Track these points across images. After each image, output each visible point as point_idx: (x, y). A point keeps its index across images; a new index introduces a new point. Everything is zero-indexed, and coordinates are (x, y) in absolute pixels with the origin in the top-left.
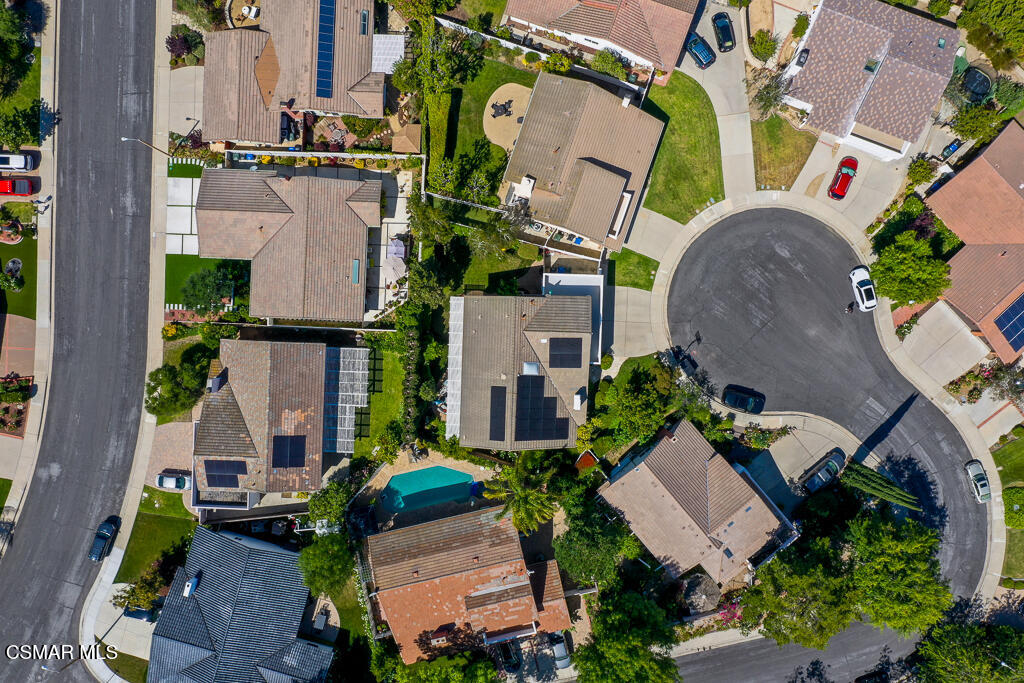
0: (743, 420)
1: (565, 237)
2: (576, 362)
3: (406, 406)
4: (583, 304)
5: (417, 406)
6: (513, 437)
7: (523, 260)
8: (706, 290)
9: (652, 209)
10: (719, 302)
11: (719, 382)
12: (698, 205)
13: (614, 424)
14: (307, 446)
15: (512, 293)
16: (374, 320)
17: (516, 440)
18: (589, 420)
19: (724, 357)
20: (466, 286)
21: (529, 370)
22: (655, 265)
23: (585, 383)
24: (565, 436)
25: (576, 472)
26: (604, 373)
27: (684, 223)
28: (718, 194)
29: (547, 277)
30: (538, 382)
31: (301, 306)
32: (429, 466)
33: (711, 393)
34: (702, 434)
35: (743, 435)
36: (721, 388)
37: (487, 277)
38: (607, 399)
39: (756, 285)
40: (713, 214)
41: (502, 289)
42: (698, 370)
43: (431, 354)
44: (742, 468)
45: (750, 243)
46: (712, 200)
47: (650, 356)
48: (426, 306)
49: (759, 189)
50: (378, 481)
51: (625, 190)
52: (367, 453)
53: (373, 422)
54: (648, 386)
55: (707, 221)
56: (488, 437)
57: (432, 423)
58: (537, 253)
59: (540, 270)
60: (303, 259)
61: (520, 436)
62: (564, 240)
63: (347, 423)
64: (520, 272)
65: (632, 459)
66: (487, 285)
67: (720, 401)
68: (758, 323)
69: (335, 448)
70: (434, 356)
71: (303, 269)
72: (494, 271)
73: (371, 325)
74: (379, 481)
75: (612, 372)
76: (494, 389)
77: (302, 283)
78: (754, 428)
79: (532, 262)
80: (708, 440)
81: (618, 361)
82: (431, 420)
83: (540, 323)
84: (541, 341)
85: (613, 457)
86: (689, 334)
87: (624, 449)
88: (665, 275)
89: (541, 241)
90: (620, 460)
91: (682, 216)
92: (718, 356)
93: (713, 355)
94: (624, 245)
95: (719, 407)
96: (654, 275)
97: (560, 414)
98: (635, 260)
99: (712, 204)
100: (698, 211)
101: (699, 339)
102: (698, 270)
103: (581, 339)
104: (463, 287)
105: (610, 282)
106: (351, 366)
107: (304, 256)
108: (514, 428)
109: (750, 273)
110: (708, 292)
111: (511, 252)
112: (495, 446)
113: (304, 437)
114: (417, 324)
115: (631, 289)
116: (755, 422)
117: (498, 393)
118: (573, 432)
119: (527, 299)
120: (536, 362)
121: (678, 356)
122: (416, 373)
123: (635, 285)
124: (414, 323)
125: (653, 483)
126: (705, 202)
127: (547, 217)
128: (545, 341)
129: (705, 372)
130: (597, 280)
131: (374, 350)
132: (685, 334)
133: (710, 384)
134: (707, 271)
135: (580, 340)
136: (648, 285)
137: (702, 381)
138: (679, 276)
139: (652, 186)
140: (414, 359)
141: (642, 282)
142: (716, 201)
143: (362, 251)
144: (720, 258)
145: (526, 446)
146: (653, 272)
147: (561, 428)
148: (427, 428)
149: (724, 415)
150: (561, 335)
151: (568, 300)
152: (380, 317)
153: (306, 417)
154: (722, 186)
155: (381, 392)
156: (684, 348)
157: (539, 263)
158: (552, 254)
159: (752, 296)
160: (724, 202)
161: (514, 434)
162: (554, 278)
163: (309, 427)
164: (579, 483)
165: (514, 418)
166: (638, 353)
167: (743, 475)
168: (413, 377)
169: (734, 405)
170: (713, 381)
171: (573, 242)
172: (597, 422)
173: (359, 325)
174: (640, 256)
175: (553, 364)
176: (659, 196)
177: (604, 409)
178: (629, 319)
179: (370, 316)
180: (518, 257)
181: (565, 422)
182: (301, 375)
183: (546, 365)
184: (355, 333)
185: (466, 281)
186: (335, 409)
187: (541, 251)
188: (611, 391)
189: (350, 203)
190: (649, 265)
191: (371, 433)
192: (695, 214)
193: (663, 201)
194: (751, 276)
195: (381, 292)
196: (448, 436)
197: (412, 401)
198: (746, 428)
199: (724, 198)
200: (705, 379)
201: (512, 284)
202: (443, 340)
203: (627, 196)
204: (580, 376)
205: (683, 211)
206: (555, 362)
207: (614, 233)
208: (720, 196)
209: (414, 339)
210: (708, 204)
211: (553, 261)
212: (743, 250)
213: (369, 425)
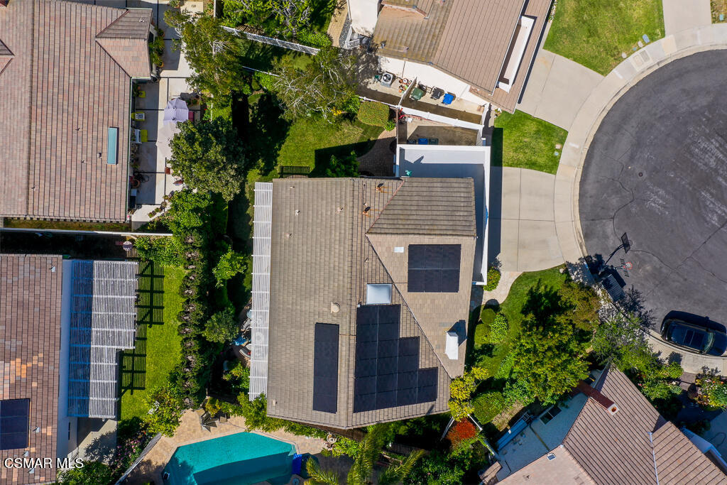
0: (693, 363)
1: (428, 95)
2: (451, 284)
3: (185, 352)
4: (462, 190)
5: (201, 352)
6: (351, 406)
7: (366, 128)
8: (638, 171)
9: (557, 51)
10: (656, 189)
11: (657, 308)
12: (624, 46)
13: (502, 372)
14: (32, 414)
15: (348, 174)
16: (148, 219)
17: (355, 411)
18: (468, 369)
19: (664, 270)
20: (282, 168)
21: (375, 297)
22: (562, 136)
23: (464, 314)
24: (432, 396)
25: (447, 445)
26: (487, 296)
27: (604, 73)
28: (655, 28)
29: (402, 151)
30: (390, 314)
31: (23, 199)
32: (231, 433)
33: (646, 323)
34: (640, 388)
35: (693, 388)
36: (659, 315)
37: (313, 155)
38: (493, 335)
39: (713, 163)
40: (646, 59)
41: (334, 171)
42: (626, 289)
43: (225, 270)
44: (708, 445)
45: (703, 101)
46: (646, 37)
47: (555, 270)
48: (217, 197)
49: (715, 20)
50: (157, 452)
51: (523, 14)
52: (142, 412)
53: (150, 368)
54: (561, 319)
55: (638, 69)
56: (311, 405)
57: (234, 372)
58: (386, 118)
59: (392, 144)
60: (26, 124)
61: (361, 404)
62: (427, 99)
63: (103, 374)
64: (362, 147)
65: (529, 422)
66: (312, 167)
67: (659, 336)
68: (715, 220)
69: (87, 411)
70: (229, 274)
71: (26, 141)
72: (324, 145)
73: (144, 227)
74: (159, 452)
75: (500, 294)
76: (320, 328)
77: (25, 161)
78: (712, 376)
79: (380, 130)
80: (648, 398)
81: (508, 277)
82: (231, 367)
83: (391, 223)
84: (394, 250)
85: (501, 421)
86: (612, 237)
87: (517, 407)
88: (575, 150)
89: (394, 100)
90: (512, 423)
91: (601, 63)
92: (655, 268)
93: (648, 268)
94: (518, 107)
95: (659, 346)
96: (560, 151)
97: (424, 363)
98: (532, 127)
99: (645, 44)
100: (624, 55)
101: (626, 245)
102: (624, 143)
103: (459, 246)
104: (278, 169)
105: (497, 160)
106: (110, 288)
107: (27, 120)
108: (351, 393)
109: (703, 145)
110: (641, 174)
111: (350, 117)
112: (323, 418)
113: (28, 400)
114: (201, 224)
115: (526, 171)
116: (711, 367)
117: (326, 335)
118: (444, 389)
119: (372, 183)
120: (387, 283)
121: (596, 269)
122: (199, 300)
123: (532, 165)
124: (196, 222)
125: (577, 478)
126: (637, 41)
127: (404, 50)
128: (401, 250)
129: (635, 293)
130: (481, 154)
131: (151, 263)
132: (606, 237)
133: (643, 312)
134: (638, 144)
135: (457, 248)
136: (551, 166)
137: (632, 305)
138: (597, 153)
139: (557, 16)
140: (196, 279)
141: (541, 161)
142: (652, 40)
143: (122, 113)
144: (658, 125)
145: (370, 419)
146: (558, 146)
147: (426, 384)
148: (226, 378)
149: (664, 356)
150: (426, 240)
151: (437, 184)
152: (158, 214)
153: (30, 371)
154: (661, 17)
155: (162, 323)
156: (605, 258)
157: (389, 133)
158: (409, 120)
159: (706, 180)
160: (662, 40)
161: (351, 401)
162: (413, 152)
163: (35, 384)
164: (452, 464)
165: (352, 375)
166: (537, 264)
167: (709, 454)
168: (195, 307)
169: (679, 343)
170: (647, 306)
171: (439, 102)
172: (481, 373)
173: (128, 227)
174: (540, 122)
175: (413, 287)
176: (568, 31)
177: (488, 349)
178: (522, 217)
179: (143, 214)
180: (360, 124)
181: (433, 373)
182: (21, 304)
183: (403, 288)
184: (124, 239)
185: (281, 162)
186: (86, 354)
187: (392, 114)
188: (498, 322)
189: (103, 42)
190: (552, 134)
191: (147, 384)
192: (619, 60)
193: (573, 38)
194: (705, 151)
195: (160, 178)
196: (253, 394)
197: (194, 345)
198: (698, 376)
199: (663, 35)
200: (635, 303)
201: (347, 163)
202: (244, 247)
203: (527, 23)
204: (457, 305)
205: (603, 55)
206: (416, 283)
207: (507, 81)
208: (658, 31)
209: (194, 248)
210: (640, 44)
211: (410, 131)
212: (693, 113)
213: (144, 372)
